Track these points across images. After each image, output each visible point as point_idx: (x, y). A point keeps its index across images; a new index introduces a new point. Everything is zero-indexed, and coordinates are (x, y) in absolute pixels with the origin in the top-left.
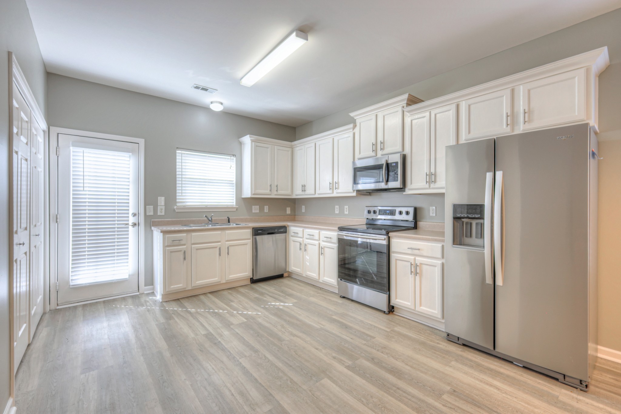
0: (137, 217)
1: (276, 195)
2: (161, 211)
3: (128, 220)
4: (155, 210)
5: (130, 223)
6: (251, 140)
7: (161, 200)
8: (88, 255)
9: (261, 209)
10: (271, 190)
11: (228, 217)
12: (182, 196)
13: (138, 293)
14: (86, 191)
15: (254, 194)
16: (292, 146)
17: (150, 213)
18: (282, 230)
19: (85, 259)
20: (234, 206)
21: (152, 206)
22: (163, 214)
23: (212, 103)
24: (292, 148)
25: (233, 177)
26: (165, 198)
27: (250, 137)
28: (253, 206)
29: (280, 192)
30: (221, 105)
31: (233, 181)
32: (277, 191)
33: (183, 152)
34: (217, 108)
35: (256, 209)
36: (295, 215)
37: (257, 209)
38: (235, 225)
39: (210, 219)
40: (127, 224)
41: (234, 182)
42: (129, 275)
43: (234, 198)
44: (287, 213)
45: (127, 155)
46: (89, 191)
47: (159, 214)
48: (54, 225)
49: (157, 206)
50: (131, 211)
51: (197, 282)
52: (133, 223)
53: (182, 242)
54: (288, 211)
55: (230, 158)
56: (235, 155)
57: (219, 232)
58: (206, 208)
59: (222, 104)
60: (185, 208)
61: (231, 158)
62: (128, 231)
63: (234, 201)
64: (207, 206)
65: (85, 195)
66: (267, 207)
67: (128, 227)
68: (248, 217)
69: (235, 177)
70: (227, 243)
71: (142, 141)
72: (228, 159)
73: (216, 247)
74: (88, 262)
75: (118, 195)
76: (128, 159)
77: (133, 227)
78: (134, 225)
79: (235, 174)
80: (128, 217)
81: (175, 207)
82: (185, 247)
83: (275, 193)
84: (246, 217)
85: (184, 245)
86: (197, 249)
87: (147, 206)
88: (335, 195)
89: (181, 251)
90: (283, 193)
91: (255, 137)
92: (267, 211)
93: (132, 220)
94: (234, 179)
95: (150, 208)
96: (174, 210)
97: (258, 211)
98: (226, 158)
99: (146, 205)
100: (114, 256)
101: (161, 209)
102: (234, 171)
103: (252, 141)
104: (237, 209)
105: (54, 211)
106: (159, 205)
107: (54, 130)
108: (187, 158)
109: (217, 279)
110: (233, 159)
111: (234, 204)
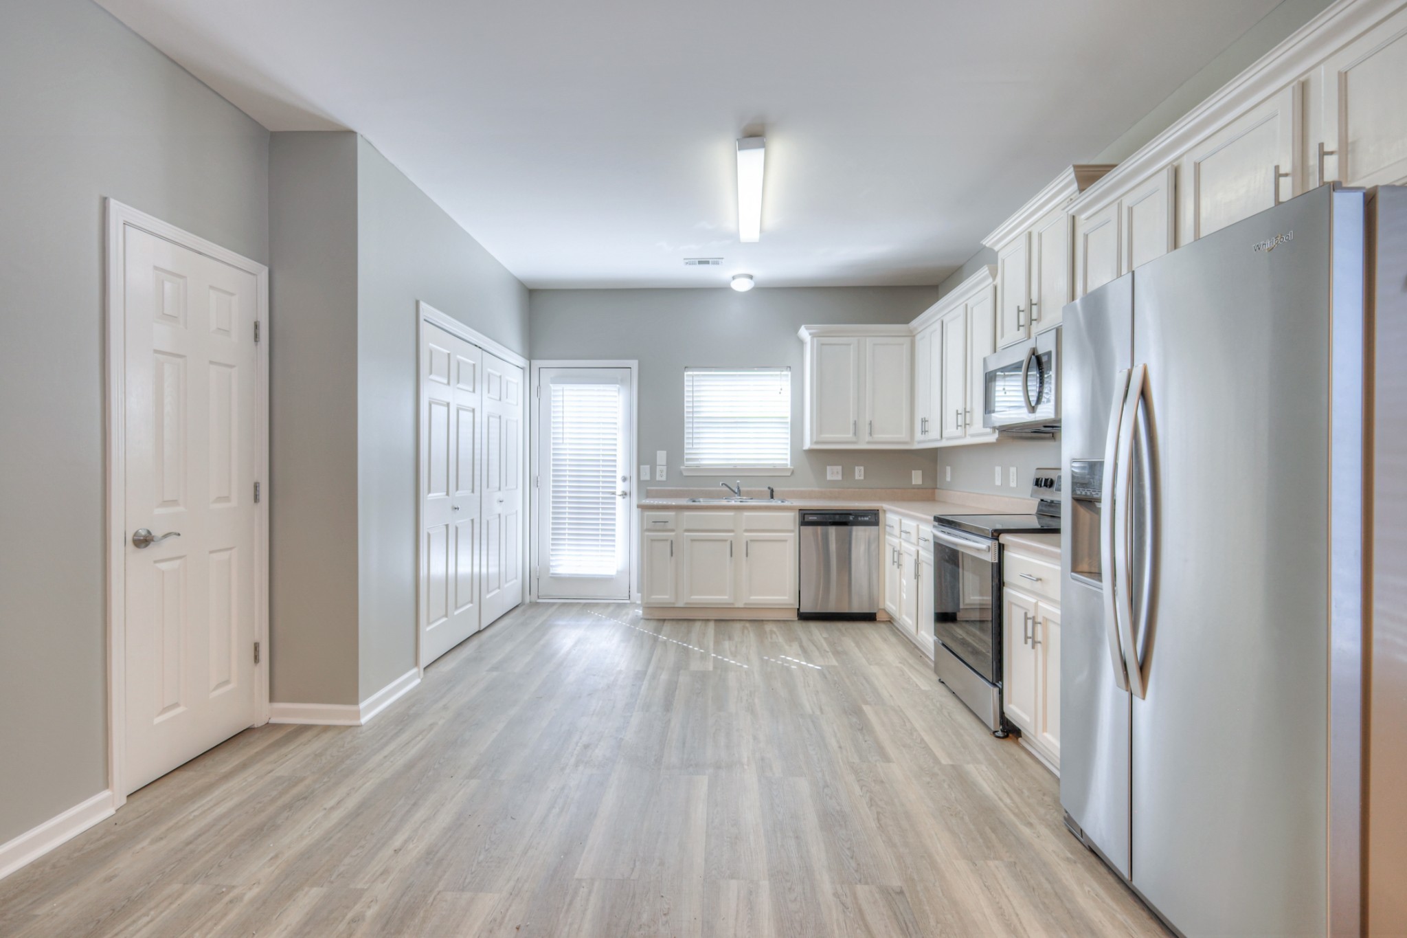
0: (628, 482)
1: (869, 443)
2: (661, 475)
3: (615, 488)
4: (653, 472)
5: (619, 492)
6: (810, 334)
7: (661, 456)
8: (569, 534)
9: (848, 473)
10: (855, 434)
11: (769, 488)
12: (692, 449)
13: (628, 602)
14: (566, 444)
15: (817, 443)
16: (911, 331)
17: (646, 476)
18: (866, 519)
19: (564, 539)
20: (789, 467)
21: (648, 466)
22: (664, 478)
23: (734, 278)
24: (912, 336)
25: (786, 411)
26: (667, 454)
27: (807, 329)
28: (828, 468)
29: (878, 436)
30: (749, 280)
31: (787, 417)
32: (871, 434)
33: (695, 373)
34: (742, 286)
35: (834, 473)
36: (936, 488)
37: (837, 472)
38: (779, 503)
39: (736, 491)
40: (614, 493)
41: (789, 420)
42: (618, 571)
43: (789, 452)
44: (913, 483)
45: (614, 388)
46: (570, 444)
47: (658, 478)
48: (535, 491)
49: (656, 465)
50: (620, 473)
51: (692, 597)
52: (623, 492)
53: (669, 526)
54: (917, 478)
55: (779, 373)
56: (790, 367)
57: (731, 513)
58: (735, 469)
59: (751, 277)
60: (698, 468)
61: (783, 373)
62: (614, 504)
63: (789, 457)
64: (735, 465)
65: (565, 449)
66: (862, 468)
67: (614, 498)
68: (817, 489)
69: (789, 409)
70: (746, 534)
71: (634, 364)
72: (777, 375)
73: (726, 541)
74: (569, 545)
75: (603, 450)
76: (616, 394)
77: (624, 498)
78: (624, 494)
79: (789, 404)
80: (615, 482)
81: (682, 467)
82: (673, 534)
83: (867, 438)
84: (810, 489)
85: (672, 530)
86: (692, 540)
87: (642, 467)
88: (968, 441)
89: (667, 540)
90: (890, 436)
91: (817, 328)
92: (862, 478)
93: (620, 487)
94: (789, 415)
95: (646, 469)
96: (681, 473)
97: (839, 477)
98: (772, 375)
99: (639, 463)
100: (598, 540)
101: (662, 471)
102: (789, 399)
103: (813, 335)
104: (793, 473)
105: (535, 472)
106: (658, 463)
107: (537, 363)
108: (703, 383)
109: (726, 597)
110: (787, 375)
111: (789, 462)
